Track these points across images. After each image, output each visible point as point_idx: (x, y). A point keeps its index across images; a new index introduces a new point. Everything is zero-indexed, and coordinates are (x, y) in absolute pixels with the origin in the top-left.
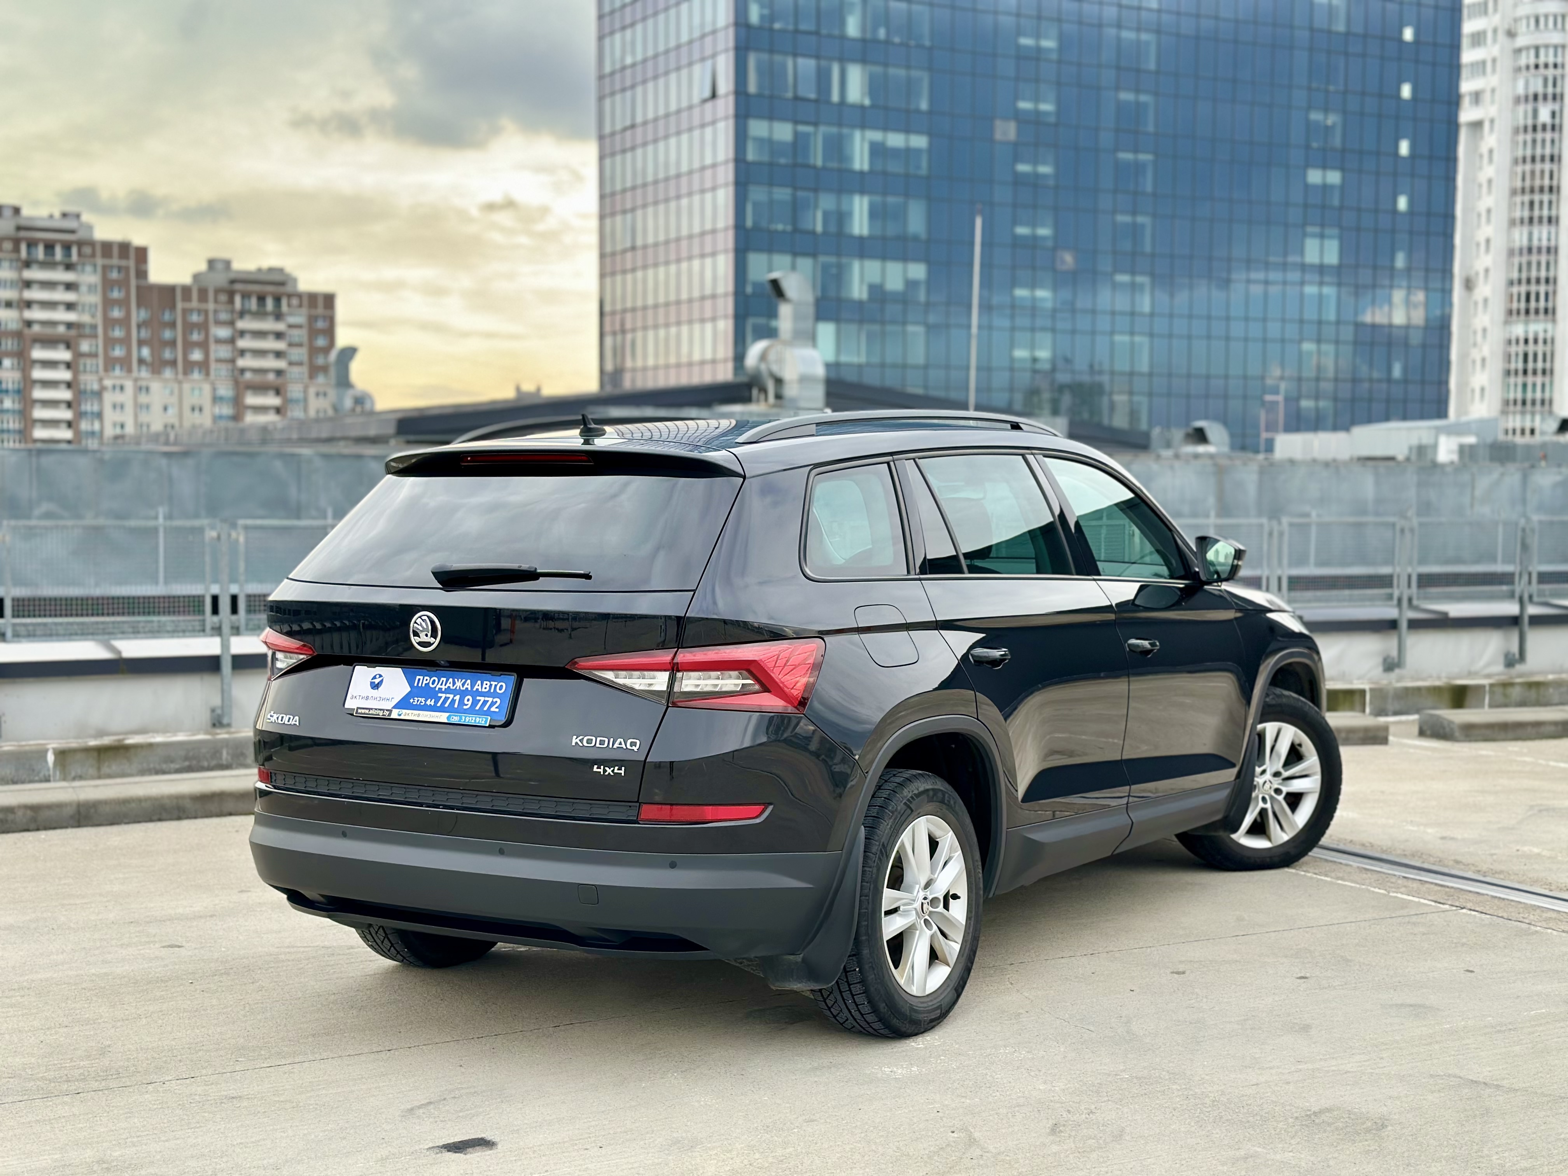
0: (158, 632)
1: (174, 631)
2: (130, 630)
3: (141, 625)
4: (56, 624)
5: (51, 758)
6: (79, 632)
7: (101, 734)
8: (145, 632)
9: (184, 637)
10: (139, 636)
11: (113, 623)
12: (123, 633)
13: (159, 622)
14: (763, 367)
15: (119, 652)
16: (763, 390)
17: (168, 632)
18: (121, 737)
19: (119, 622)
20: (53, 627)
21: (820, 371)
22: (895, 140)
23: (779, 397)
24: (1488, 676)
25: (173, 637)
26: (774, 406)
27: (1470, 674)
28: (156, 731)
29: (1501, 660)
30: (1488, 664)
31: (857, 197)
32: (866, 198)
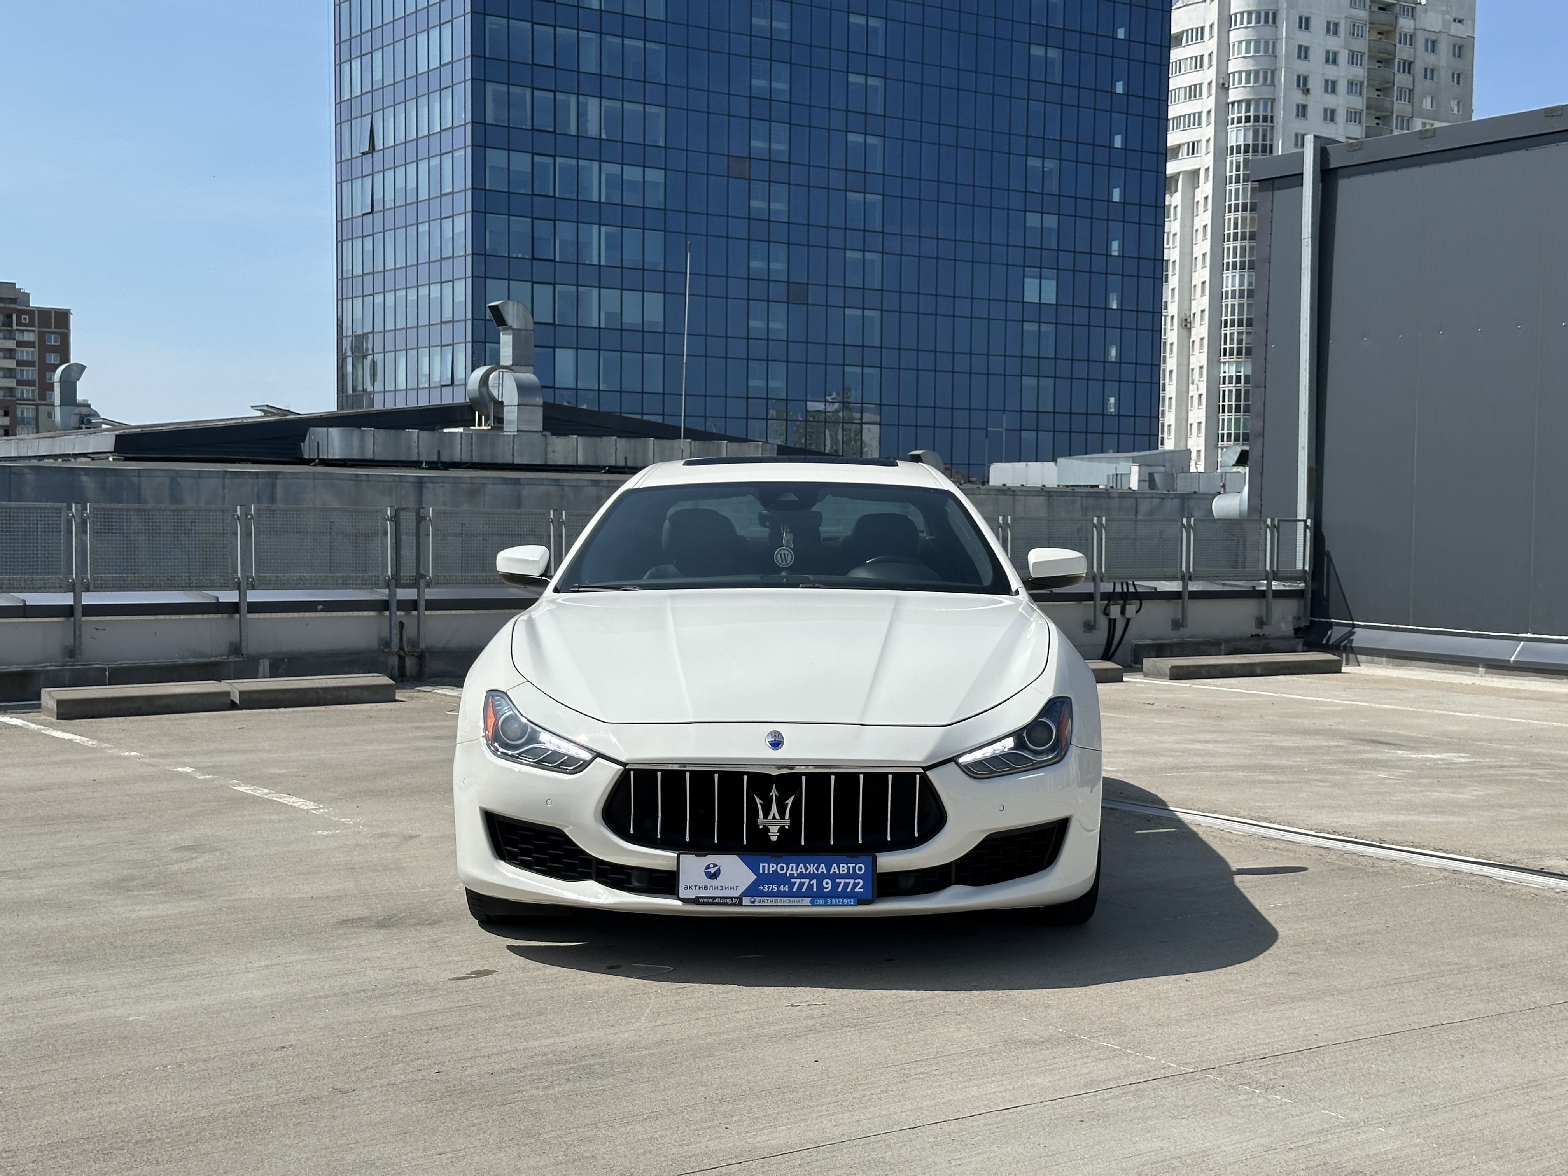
14: (484, 392)
22: (632, 174)
23: (499, 420)
26: (494, 429)
31: (595, 228)
32: (603, 229)
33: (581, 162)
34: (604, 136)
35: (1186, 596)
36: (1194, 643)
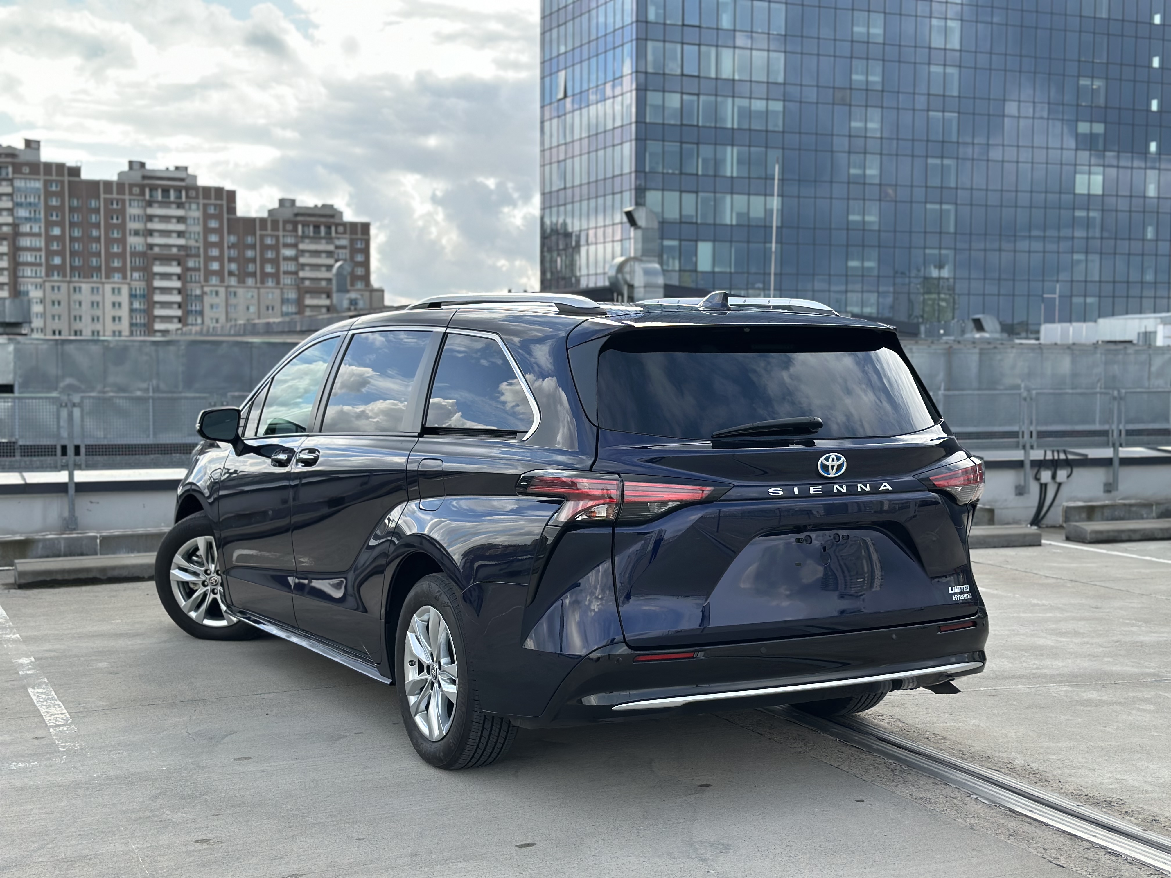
14: (620, 276)
16: (621, 293)
21: (660, 280)
22: (758, 105)
23: (631, 298)
31: (729, 149)
32: (735, 149)
33: (719, 99)
34: (737, 77)
35: (1116, 462)
36: (1125, 505)
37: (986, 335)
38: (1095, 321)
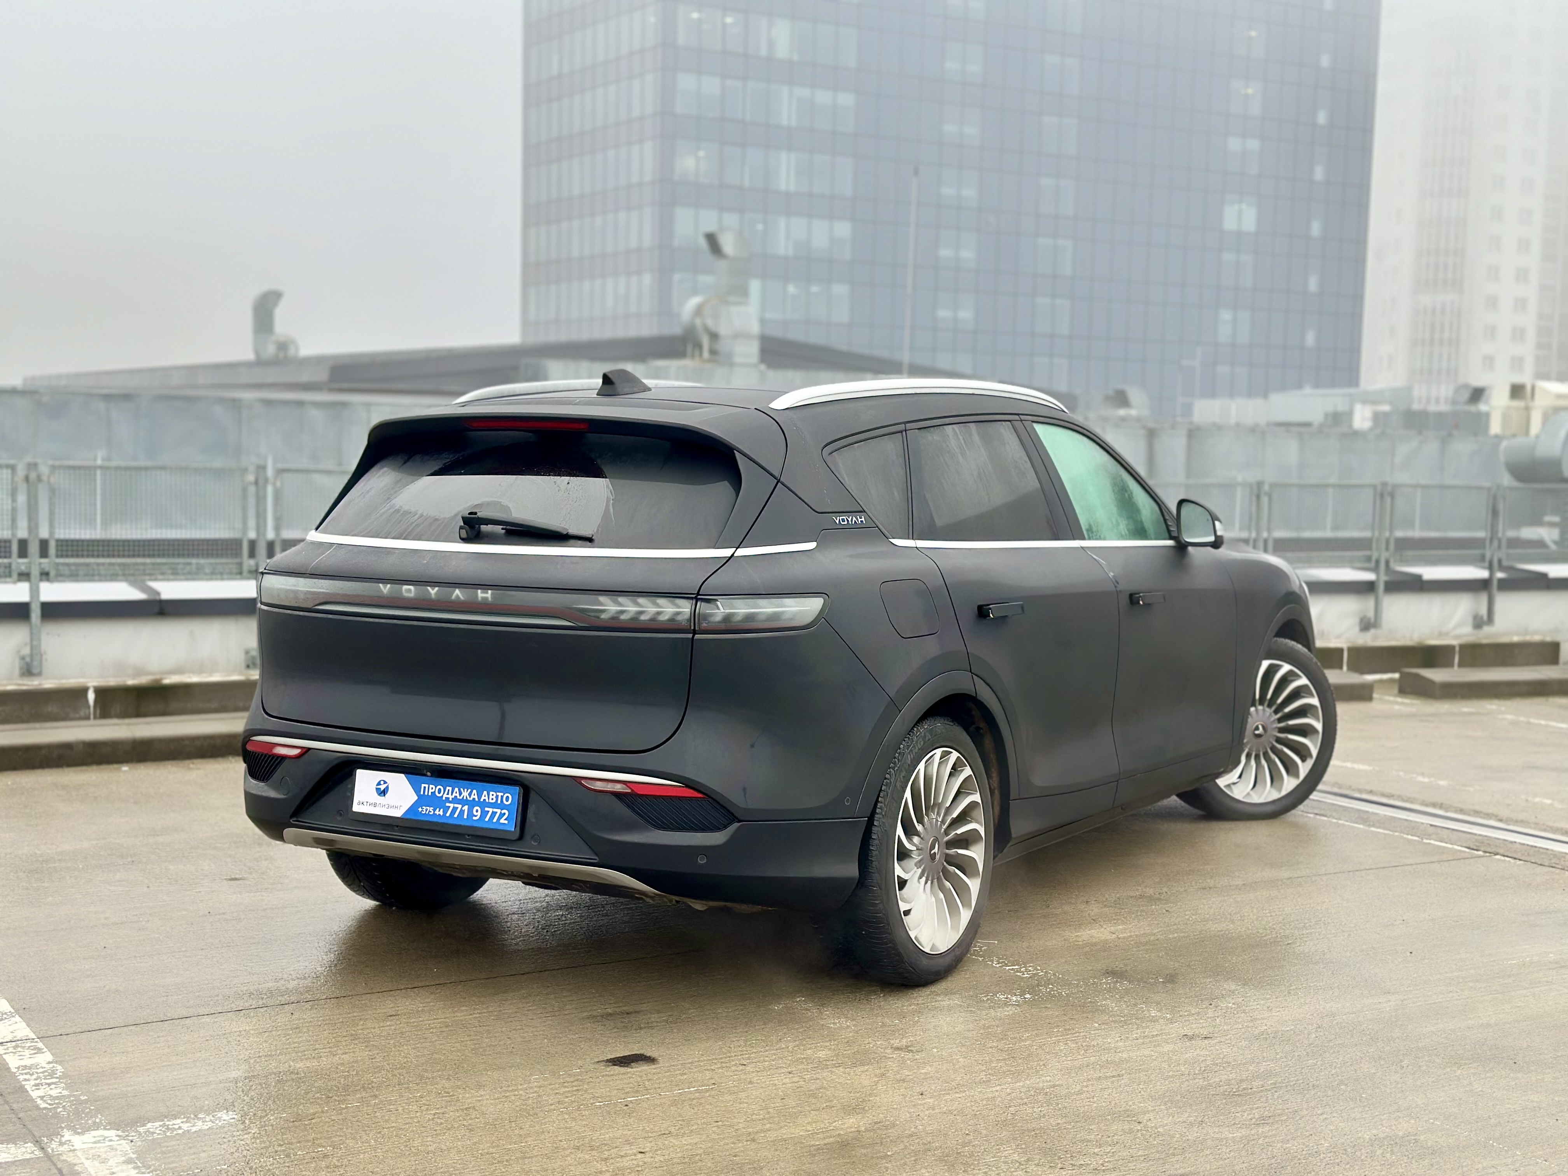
0: (197, 574)
1: (212, 573)
2: (169, 571)
3: (180, 566)
4: (98, 564)
5: (91, 696)
6: (120, 572)
7: (139, 672)
8: (184, 574)
9: (222, 579)
10: (178, 577)
11: (154, 564)
12: (163, 574)
13: (197, 564)
14: (698, 322)
15: (158, 594)
16: (699, 346)
17: (206, 574)
18: (158, 677)
19: (159, 564)
20: (95, 567)
21: (755, 328)
22: (823, 97)
23: (713, 352)
24: (1456, 637)
25: (211, 579)
26: (709, 361)
27: (1441, 634)
28: (192, 672)
29: (1470, 621)
30: (1458, 626)
31: (784, 154)
32: (793, 156)
33: (773, 86)
37: (1133, 412)
38: (1265, 396)
